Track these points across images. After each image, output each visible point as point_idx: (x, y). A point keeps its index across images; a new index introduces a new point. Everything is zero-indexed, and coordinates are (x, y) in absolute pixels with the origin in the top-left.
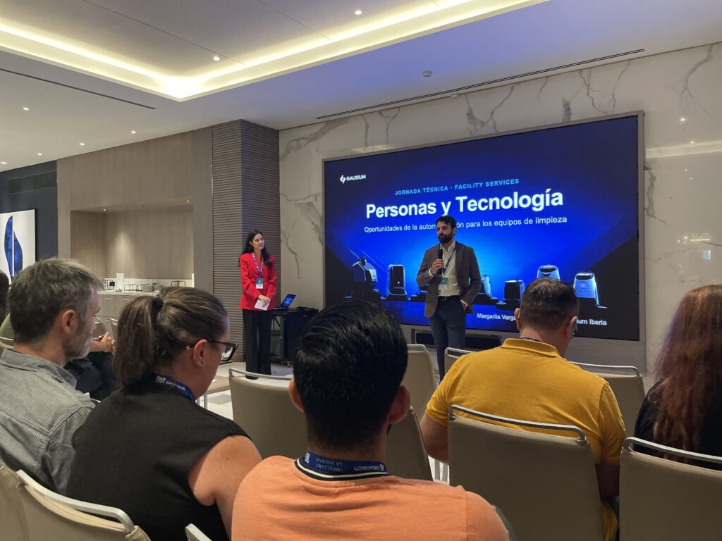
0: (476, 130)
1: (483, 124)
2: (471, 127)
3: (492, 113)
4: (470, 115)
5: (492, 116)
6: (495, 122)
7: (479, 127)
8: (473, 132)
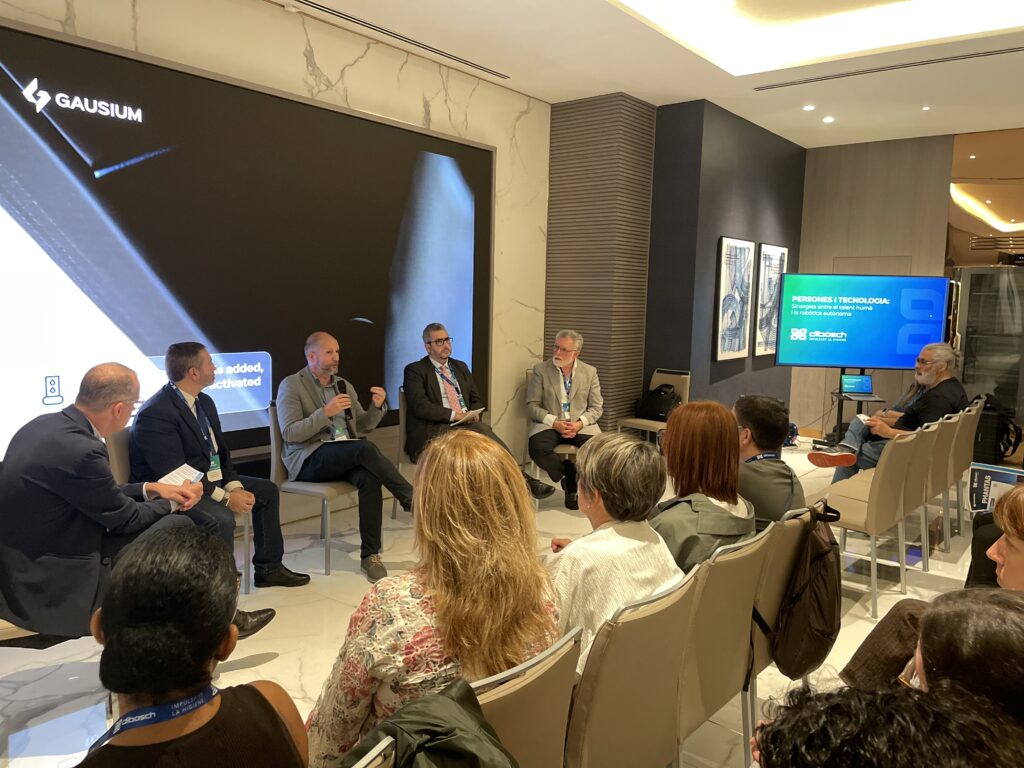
0: (319, 92)
1: (329, 85)
2: (311, 81)
3: (343, 71)
4: (309, 55)
5: (342, 76)
6: (346, 90)
7: (323, 87)
8: (315, 91)
